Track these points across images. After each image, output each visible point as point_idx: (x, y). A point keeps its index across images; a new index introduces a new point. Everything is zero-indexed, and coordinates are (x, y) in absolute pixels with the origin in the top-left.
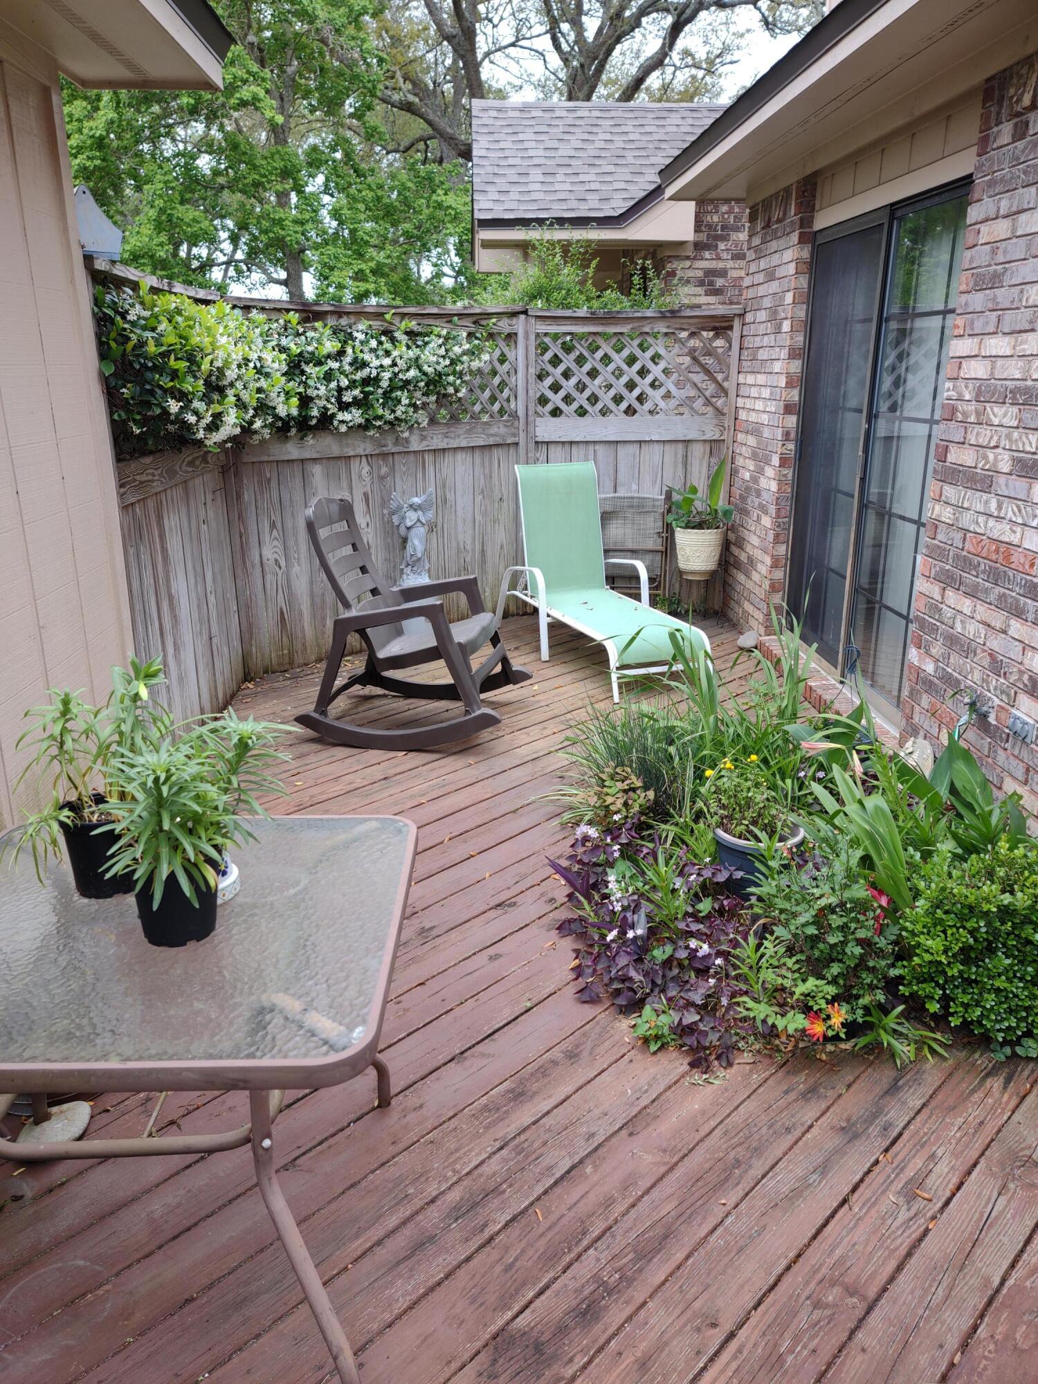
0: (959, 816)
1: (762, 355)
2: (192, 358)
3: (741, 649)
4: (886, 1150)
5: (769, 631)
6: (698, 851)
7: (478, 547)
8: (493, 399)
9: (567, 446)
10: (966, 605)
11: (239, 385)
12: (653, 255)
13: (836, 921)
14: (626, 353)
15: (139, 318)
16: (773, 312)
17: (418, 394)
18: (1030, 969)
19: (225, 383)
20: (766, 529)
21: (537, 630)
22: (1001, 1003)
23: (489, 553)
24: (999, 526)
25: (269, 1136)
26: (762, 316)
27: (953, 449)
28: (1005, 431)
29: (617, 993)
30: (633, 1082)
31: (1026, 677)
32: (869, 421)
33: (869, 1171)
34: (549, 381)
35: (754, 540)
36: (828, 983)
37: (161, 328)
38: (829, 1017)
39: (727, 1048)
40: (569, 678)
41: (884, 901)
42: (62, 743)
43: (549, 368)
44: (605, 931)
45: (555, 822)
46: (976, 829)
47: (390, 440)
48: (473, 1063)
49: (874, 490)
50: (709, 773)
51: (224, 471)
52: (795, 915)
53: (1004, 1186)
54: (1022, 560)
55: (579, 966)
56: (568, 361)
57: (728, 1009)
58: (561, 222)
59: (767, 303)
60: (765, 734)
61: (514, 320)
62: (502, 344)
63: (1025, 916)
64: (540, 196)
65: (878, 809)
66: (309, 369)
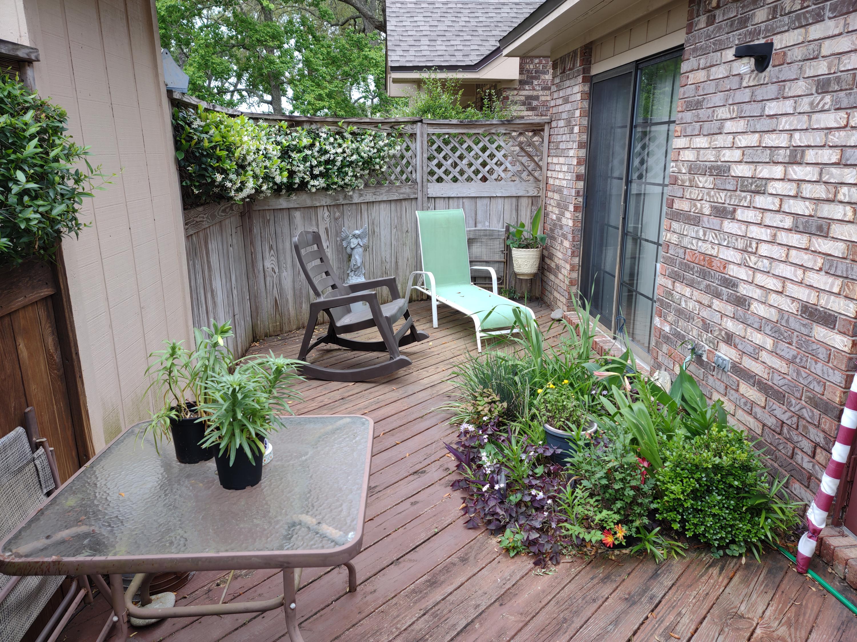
0: (689, 414)
1: (562, 146)
2: (230, 149)
3: (553, 320)
4: (652, 611)
5: (570, 307)
6: (534, 438)
7: (393, 260)
8: (402, 172)
9: (447, 200)
10: (687, 291)
11: (254, 164)
12: (495, 87)
13: (618, 476)
14: (481, 145)
15: (199, 126)
16: (568, 122)
17: (358, 169)
18: (732, 502)
19: (246, 163)
20: (567, 249)
21: (431, 309)
22: (716, 523)
23: (400, 263)
24: (705, 245)
25: (294, 601)
26: (562, 123)
27: (676, 201)
28: (706, 191)
29: (489, 522)
30: (501, 574)
31: (723, 333)
32: (627, 185)
33: (643, 623)
34: (435, 162)
35: (559, 255)
36: (615, 513)
37: (211, 132)
38: (615, 533)
39: (556, 553)
40: (450, 338)
41: (646, 464)
42: (170, 372)
43: (436, 154)
44: (480, 486)
45: (447, 423)
46: (697, 421)
47: (341, 197)
48: (404, 565)
49: (631, 225)
50: (540, 391)
51: (242, 215)
52: (594, 473)
53: (722, 630)
54: (719, 265)
55: (466, 507)
56: (447, 150)
57: (555, 531)
58: (441, 68)
59: (564, 116)
60: (571, 369)
61: (415, 126)
62: (407, 140)
63: (728, 470)
64: (428, 53)
65: (640, 410)
66: (293, 155)
